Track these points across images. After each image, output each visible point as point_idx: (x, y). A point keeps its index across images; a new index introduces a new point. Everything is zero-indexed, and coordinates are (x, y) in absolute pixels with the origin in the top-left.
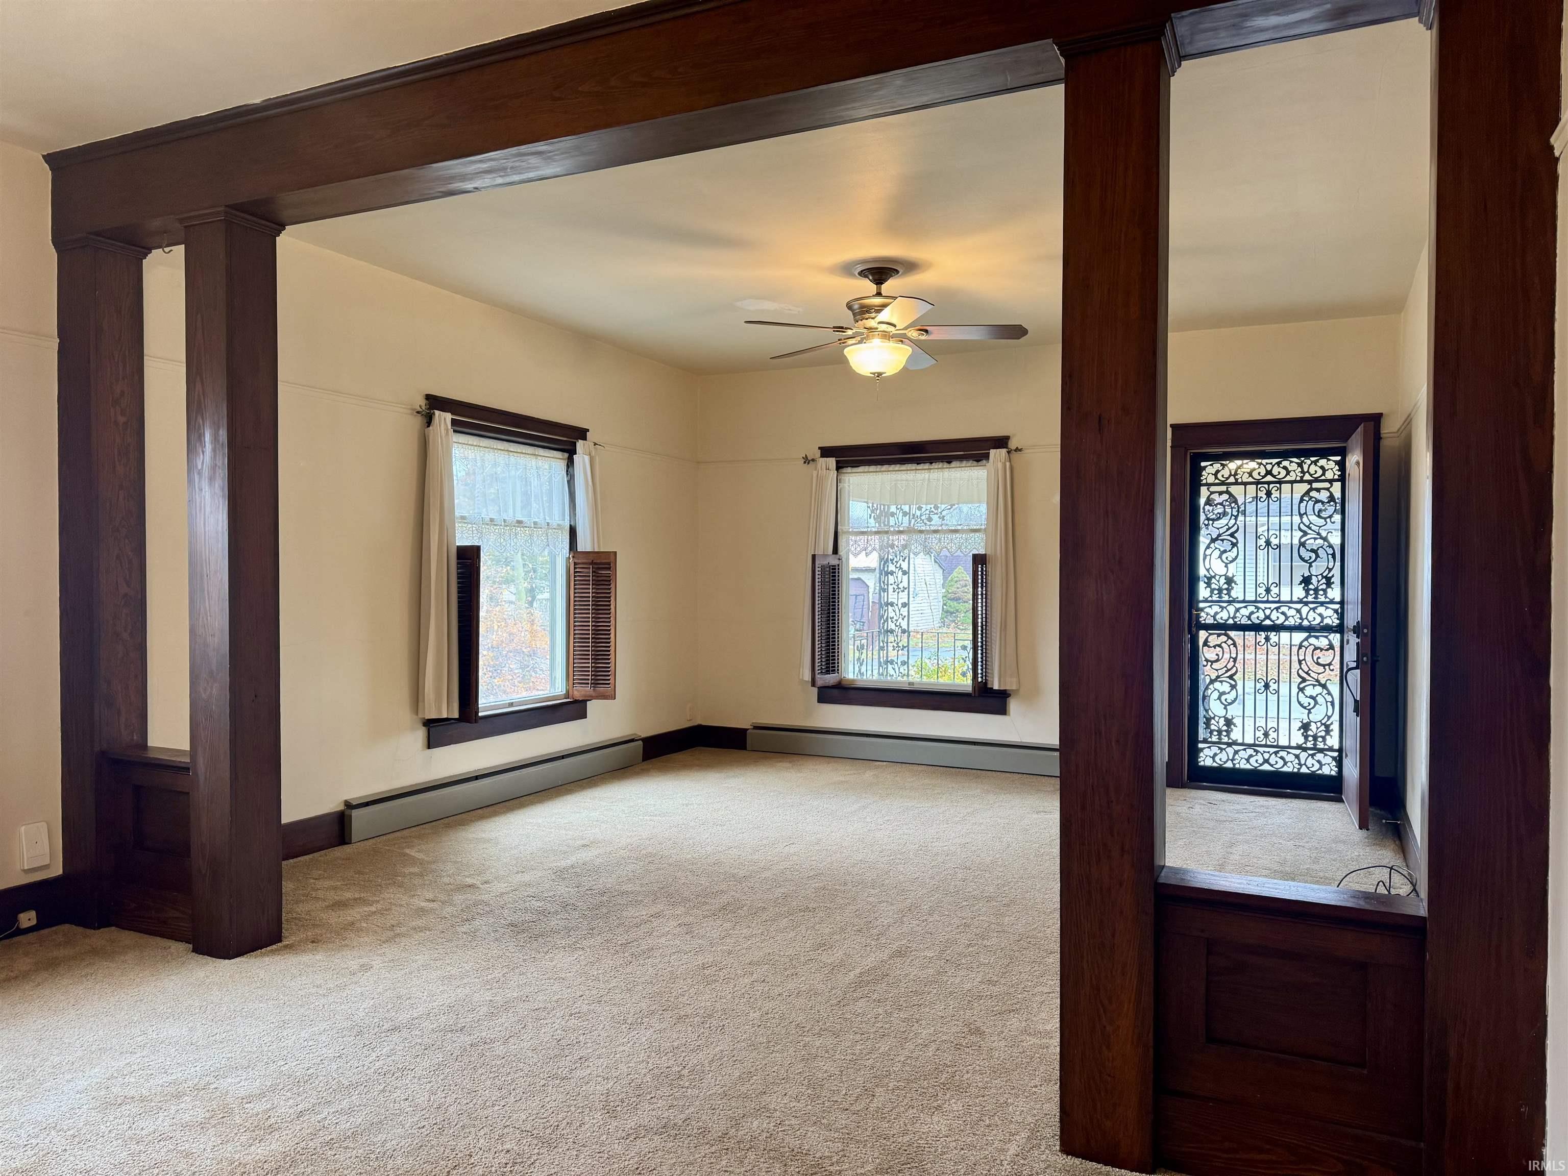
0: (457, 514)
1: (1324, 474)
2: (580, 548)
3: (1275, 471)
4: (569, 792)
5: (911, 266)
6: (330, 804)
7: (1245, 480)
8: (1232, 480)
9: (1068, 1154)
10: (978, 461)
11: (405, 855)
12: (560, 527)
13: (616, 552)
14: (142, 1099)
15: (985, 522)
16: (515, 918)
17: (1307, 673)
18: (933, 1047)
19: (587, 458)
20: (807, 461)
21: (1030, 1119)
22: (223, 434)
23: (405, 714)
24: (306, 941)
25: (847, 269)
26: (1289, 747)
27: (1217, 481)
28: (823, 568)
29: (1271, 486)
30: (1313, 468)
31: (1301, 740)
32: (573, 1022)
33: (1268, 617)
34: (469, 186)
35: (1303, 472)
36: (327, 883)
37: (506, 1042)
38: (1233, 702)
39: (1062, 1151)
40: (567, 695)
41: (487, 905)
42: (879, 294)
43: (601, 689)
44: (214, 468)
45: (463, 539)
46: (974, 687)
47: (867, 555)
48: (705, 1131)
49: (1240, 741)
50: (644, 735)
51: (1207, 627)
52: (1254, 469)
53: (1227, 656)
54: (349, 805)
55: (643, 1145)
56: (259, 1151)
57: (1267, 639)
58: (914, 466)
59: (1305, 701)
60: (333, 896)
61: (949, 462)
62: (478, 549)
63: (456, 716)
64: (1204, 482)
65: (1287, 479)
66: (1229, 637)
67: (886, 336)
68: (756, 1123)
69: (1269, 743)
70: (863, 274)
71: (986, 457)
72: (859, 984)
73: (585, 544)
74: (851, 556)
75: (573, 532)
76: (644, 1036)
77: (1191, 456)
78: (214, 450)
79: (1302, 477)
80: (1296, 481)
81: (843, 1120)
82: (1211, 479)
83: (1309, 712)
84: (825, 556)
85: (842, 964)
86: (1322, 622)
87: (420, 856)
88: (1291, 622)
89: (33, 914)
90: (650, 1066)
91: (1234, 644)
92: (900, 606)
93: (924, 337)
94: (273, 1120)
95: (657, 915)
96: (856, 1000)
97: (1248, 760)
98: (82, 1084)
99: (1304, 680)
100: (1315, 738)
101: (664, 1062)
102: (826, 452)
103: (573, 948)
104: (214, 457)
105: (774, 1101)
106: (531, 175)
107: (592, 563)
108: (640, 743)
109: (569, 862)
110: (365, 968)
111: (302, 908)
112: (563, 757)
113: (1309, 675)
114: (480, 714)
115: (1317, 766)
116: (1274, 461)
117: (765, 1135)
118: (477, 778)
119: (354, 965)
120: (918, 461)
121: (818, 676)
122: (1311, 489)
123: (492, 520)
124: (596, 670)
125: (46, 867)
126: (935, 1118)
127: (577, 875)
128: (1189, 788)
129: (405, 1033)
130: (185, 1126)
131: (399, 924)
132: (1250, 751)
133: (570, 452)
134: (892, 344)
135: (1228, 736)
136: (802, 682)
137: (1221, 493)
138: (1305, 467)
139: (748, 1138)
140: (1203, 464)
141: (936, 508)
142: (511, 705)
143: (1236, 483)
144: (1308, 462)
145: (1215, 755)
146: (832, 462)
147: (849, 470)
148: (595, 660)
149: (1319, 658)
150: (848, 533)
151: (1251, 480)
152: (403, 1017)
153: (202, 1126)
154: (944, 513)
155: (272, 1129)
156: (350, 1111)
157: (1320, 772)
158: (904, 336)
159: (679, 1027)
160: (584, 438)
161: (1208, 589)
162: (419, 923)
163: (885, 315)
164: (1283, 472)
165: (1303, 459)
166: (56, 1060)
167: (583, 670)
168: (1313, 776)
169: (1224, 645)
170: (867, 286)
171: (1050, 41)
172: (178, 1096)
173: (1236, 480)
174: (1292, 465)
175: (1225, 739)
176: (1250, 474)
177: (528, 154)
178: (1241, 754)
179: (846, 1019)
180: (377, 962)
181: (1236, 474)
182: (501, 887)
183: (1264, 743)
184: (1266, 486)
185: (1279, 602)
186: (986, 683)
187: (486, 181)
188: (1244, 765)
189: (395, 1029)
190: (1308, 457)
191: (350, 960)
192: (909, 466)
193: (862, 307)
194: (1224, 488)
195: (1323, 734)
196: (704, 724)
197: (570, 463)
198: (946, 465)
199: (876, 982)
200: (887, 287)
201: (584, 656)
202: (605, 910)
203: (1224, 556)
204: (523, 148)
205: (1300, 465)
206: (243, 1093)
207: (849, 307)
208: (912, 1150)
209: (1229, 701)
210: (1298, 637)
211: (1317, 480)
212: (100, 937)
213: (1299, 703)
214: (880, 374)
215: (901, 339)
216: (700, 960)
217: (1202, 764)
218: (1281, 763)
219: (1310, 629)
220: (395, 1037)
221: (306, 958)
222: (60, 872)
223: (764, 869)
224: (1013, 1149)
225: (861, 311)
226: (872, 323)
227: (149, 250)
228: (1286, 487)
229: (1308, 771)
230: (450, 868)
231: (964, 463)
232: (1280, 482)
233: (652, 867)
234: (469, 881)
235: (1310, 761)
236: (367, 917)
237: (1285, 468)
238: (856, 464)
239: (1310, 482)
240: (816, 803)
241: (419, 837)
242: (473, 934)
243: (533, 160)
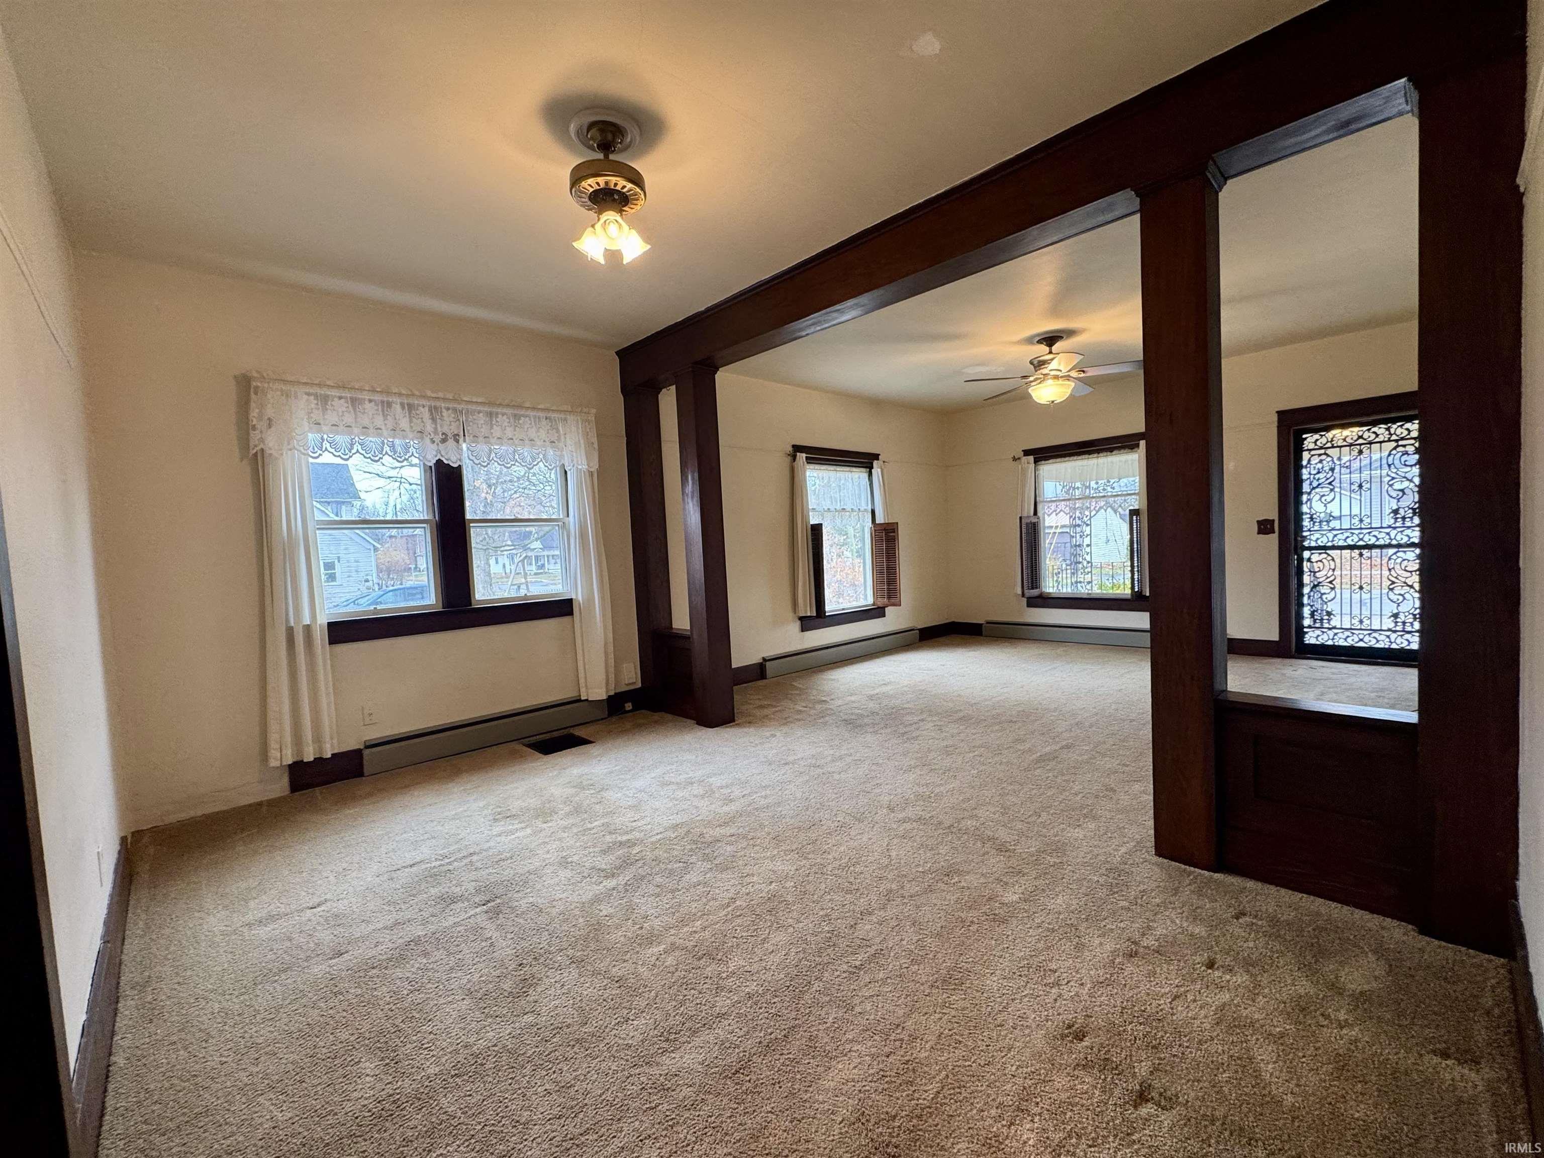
0: (810, 507)
1: (1409, 434)
2: (877, 522)
3: (1366, 435)
4: (877, 657)
5: (1070, 333)
6: (755, 659)
7: (1339, 444)
8: (1329, 445)
9: (1160, 857)
10: (1132, 449)
11: (792, 685)
12: (866, 510)
13: (897, 523)
14: (677, 783)
15: (1137, 488)
16: (846, 717)
17: (1396, 578)
18: (1081, 795)
19: (879, 470)
20: (1015, 459)
21: (1137, 836)
22: (696, 475)
23: (790, 615)
24: (746, 722)
25: (1029, 341)
26: (1381, 630)
27: (1316, 447)
28: (1027, 524)
29: (1362, 447)
30: (1399, 431)
31: (1392, 625)
32: (874, 767)
33: (1361, 539)
34: (804, 333)
35: (1391, 434)
36: (757, 697)
37: (840, 773)
38: (1332, 600)
39: (1156, 854)
40: (873, 605)
41: (832, 710)
42: (1050, 352)
43: (893, 601)
44: (693, 492)
45: (813, 521)
46: (1132, 594)
47: (1056, 514)
48: (940, 823)
49: (1339, 626)
50: (919, 627)
51: (1310, 548)
52: (1347, 436)
53: (1327, 568)
54: (764, 660)
55: (908, 826)
56: (726, 809)
57: (1361, 555)
58: (1087, 456)
59: (1394, 598)
60: (758, 703)
61: (1112, 452)
62: (821, 524)
63: (815, 615)
64: (1306, 448)
65: (1377, 440)
66: (1329, 555)
67: (1056, 377)
68: (969, 822)
69: (1363, 627)
70: (1039, 342)
71: (1138, 446)
72: (1038, 761)
73: (880, 519)
74: (1046, 516)
75: (873, 512)
76: (912, 777)
77: (1294, 433)
78: (693, 483)
79: (1389, 438)
80: (1384, 442)
81: (1019, 826)
82: (1312, 446)
83: (1398, 605)
84: (1028, 517)
85: (1030, 750)
86: (1409, 540)
87: (801, 686)
88: (1381, 542)
89: (630, 704)
90: (914, 791)
91: (1333, 560)
92: (1085, 546)
93: (1082, 375)
94: (731, 797)
95: (923, 720)
96: (1035, 769)
97: (1345, 639)
98: (653, 775)
99: (1393, 583)
100: (1404, 623)
101: (921, 790)
102: (1027, 453)
103: (876, 732)
104: (693, 487)
105: (980, 812)
106: (834, 322)
107: (885, 529)
108: (918, 631)
109: (875, 692)
110: (774, 736)
111: (744, 707)
112: (873, 638)
113: (1398, 579)
114: (827, 614)
115: (1406, 643)
116: (1365, 428)
117: (973, 828)
118: (827, 648)
119: (768, 734)
120: (1090, 453)
121: (1026, 591)
122: (1398, 446)
123: (829, 509)
124: (889, 589)
125: (634, 683)
126: (1076, 830)
127: (879, 698)
128: (1296, 658)
129: (791, 766)
130: (695, 796)
131: (789, 717)
132: (1348, 633)
133: (871, 468)
134: (1060, 382)
135: (1329, 623)
136: (1016, 595)
137: (1320, 455)
138: (1392, 431)
139: (964, 828)
140: (1304, 436)
141: (1109, 482)
142: (843, 609)
143: (1333, 447)
144: (1395, 426)
145: (1318, 636)
146: (1031, 458)
147: (1043, 462)
148: (889, 584)
149: (1406, 567)
150: (1044, 502)
151: (1345, 443)
152: (791, 759)
153: (703, 797)
154: (1114, 485)
155: (731, 801)
156: (766, 797)
157: (1408, 648)
158: (1069, 376)
159: (930, 774)
160: (878, 459)
161: (1312, 522)
162: (798, 717)
163: (1054, 365)
164: (1373, 436)
165: (1389, 425)
166: (643, 765)
167: (883, 590)
168: (1402, 651)
169: (1324, 560)
170: (1044, 348)
171: (1129, 189)
172: (692, 783)
173: (1333, 445)
174: (1381, 430)
175: (1326, 625)
176: (1344, 440)
177: (832, 312)
178: (1340, 635)
179: (1028, 778)
180: (778, 734)
181: (1332, 441)
182: (840, 702)
183: (1359, 627)
184: (1358, 447)
185: (1371, 528)
186: (1141, 592)
187: (812, 329)
188: (1342, 643)
189: (786, 764)
190: (1394, 423)
191: (766, 732)
192: (1083, 457)
193: (1039, 361)
194: (1322, 451)
195: (1411, 620)
196: (956, 621)
197: (870, 474)
198: (1109, 453)
199: (1049, 760)
200: (1055, 348)
201: (882, 583)
202: (893, 716)
203: (1323, 499)
204: (828, 310)
205: (1388, 429)
206: (719, 784)
207: (1031, 363)
208: (1059, 844)
209: (1329, 599)
210: (1391, 551)
211: (1402, 439)
212: (657, 716)
213: (1390, 599)
214: (1053, 402)
215: (1068, 378)
216: (945, 743)
217: (1307, 642)
218: (1374, 641)
219: (1399, 546)
220: (787, 767)
221: (746, 730)
222: (640, 685)
223: (986, 700)
224: (1123, 850)
225: (1039, 364)
226: (1045, 371)
227: (661, 390)
228: (1375, 447)
229: (1397, 647)
230: (814, 692)
231: (1122, 451)
232: (1371, 443)
233: (921, 696)
234: (824, 699)
235: (1399, 640)
236: (774, 713)
237: (1374, 432)
238: (1046, 458)
239: (1397, 441)
240: (1024, 665)
241: (799, 677)
242: (825, 723)
243: (835, 315)
